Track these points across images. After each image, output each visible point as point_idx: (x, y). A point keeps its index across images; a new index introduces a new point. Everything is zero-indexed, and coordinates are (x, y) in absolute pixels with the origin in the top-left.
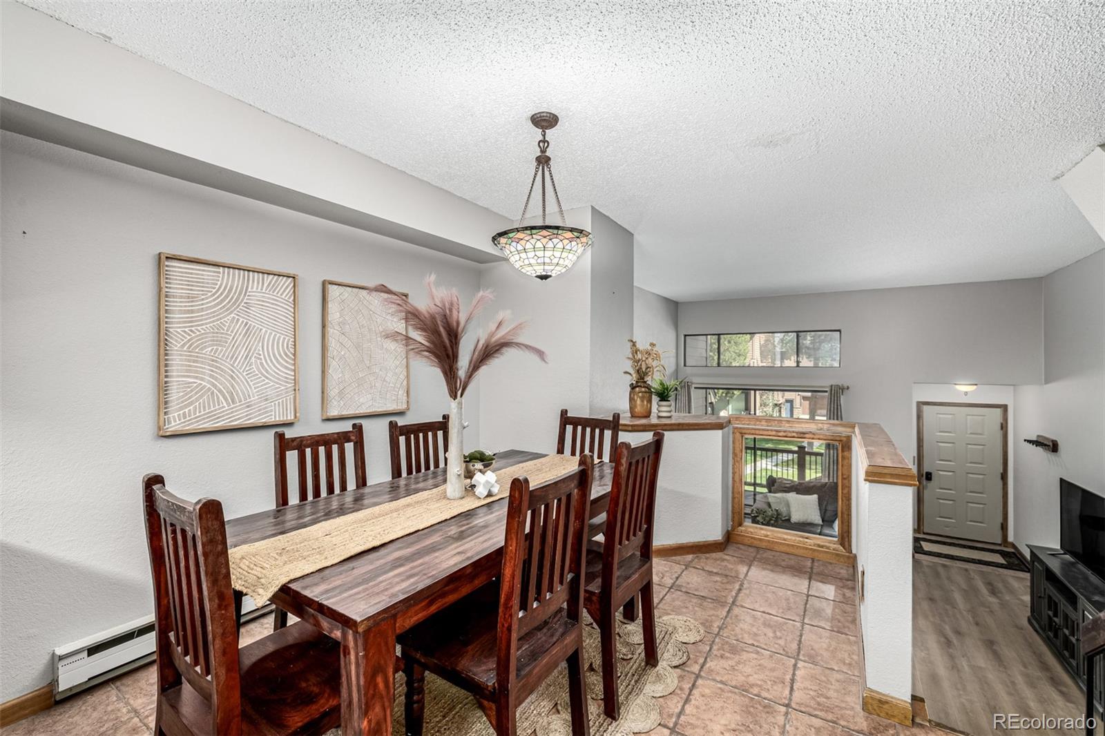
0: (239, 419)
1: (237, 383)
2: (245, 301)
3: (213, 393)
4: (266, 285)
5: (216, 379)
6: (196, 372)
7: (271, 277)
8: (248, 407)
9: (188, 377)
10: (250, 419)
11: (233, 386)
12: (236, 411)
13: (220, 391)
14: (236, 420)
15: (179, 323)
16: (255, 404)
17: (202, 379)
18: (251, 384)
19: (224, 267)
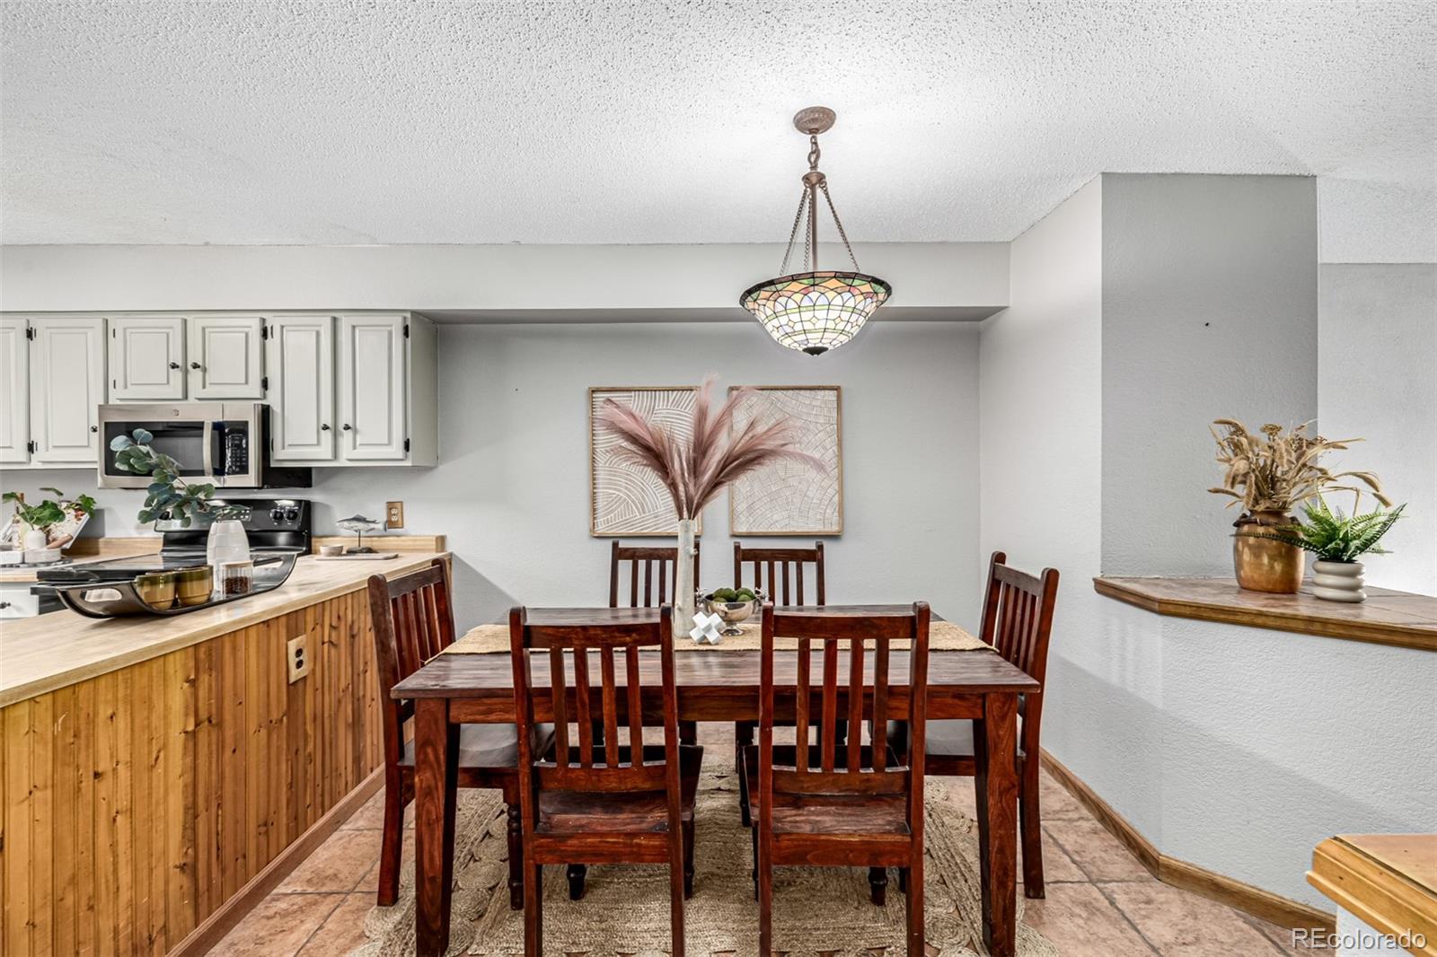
0: (649, 527)
1: (647, 495)
2: (653, 419)
3: (628, 503)
4: (671, 401)
5: (629, 490)
6: (615, 484)
7: (676, 392)
8: (656, 517)
9: (610, 488)
10: (657, 529)
11: (643, 497)
12: (646, 520)
13: (633, 501)
14: (646, 528)
15: (603, 443)
16: (662, 515)
17: (619, 491)
18: (658, 495)
19: (635, 391)
